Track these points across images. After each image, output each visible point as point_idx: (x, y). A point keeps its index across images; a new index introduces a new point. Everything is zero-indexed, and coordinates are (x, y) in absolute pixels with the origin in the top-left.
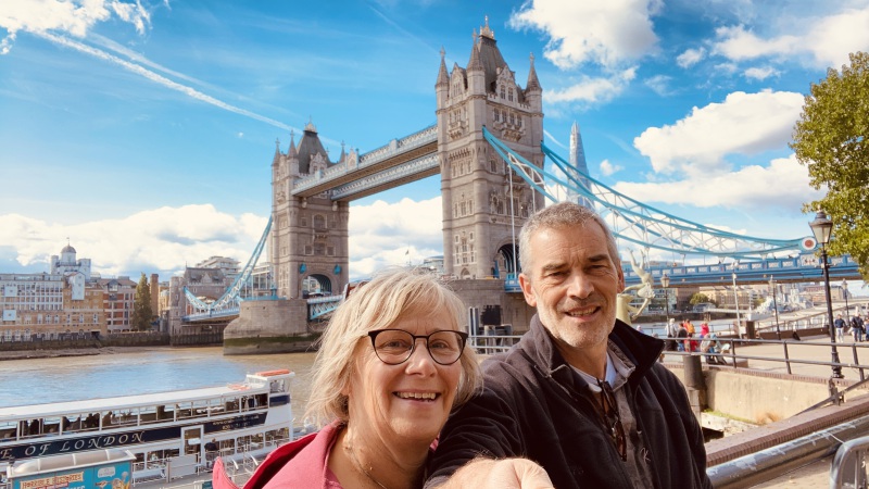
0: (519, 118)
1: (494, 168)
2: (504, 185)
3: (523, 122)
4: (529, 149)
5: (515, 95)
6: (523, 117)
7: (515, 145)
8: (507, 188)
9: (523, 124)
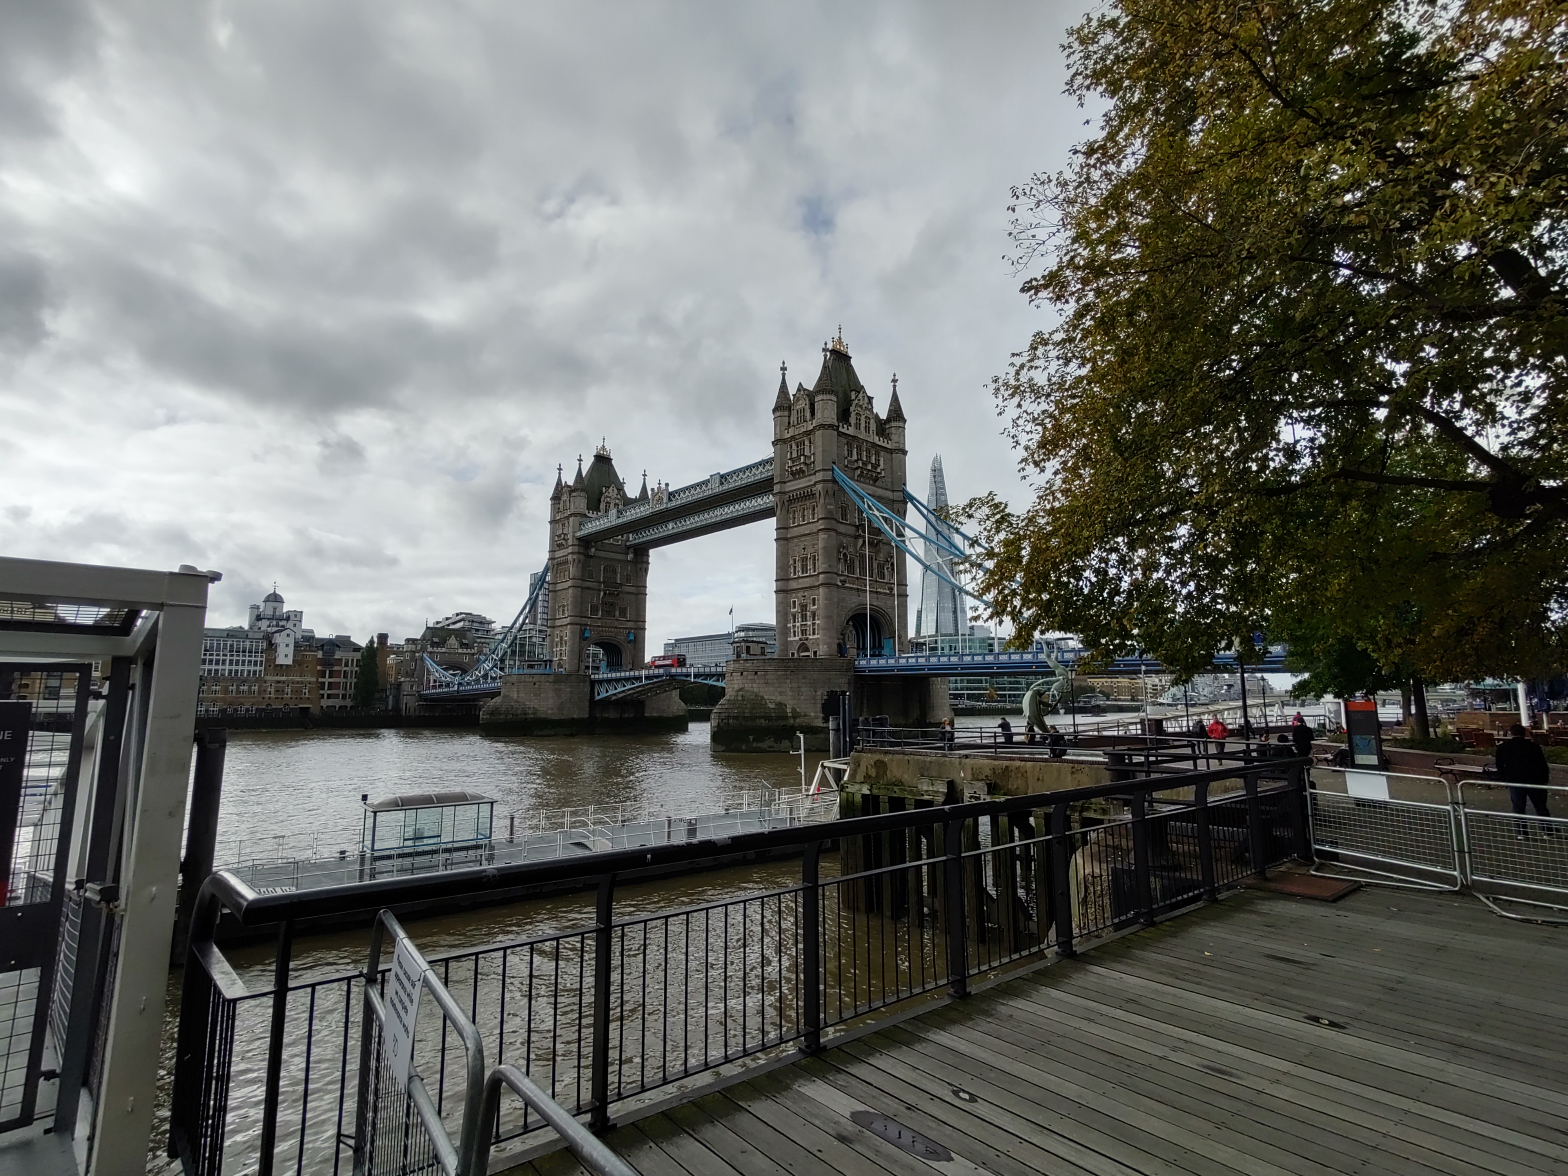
0: (877, 454)
1: (844, 516)
2: (857, 537)
3: (882, 459)
4: (889, 494)
5: (873, 426)
6: (882, 453)
7: (872, 489)
8: (860, 541)
9: (882, 462)
